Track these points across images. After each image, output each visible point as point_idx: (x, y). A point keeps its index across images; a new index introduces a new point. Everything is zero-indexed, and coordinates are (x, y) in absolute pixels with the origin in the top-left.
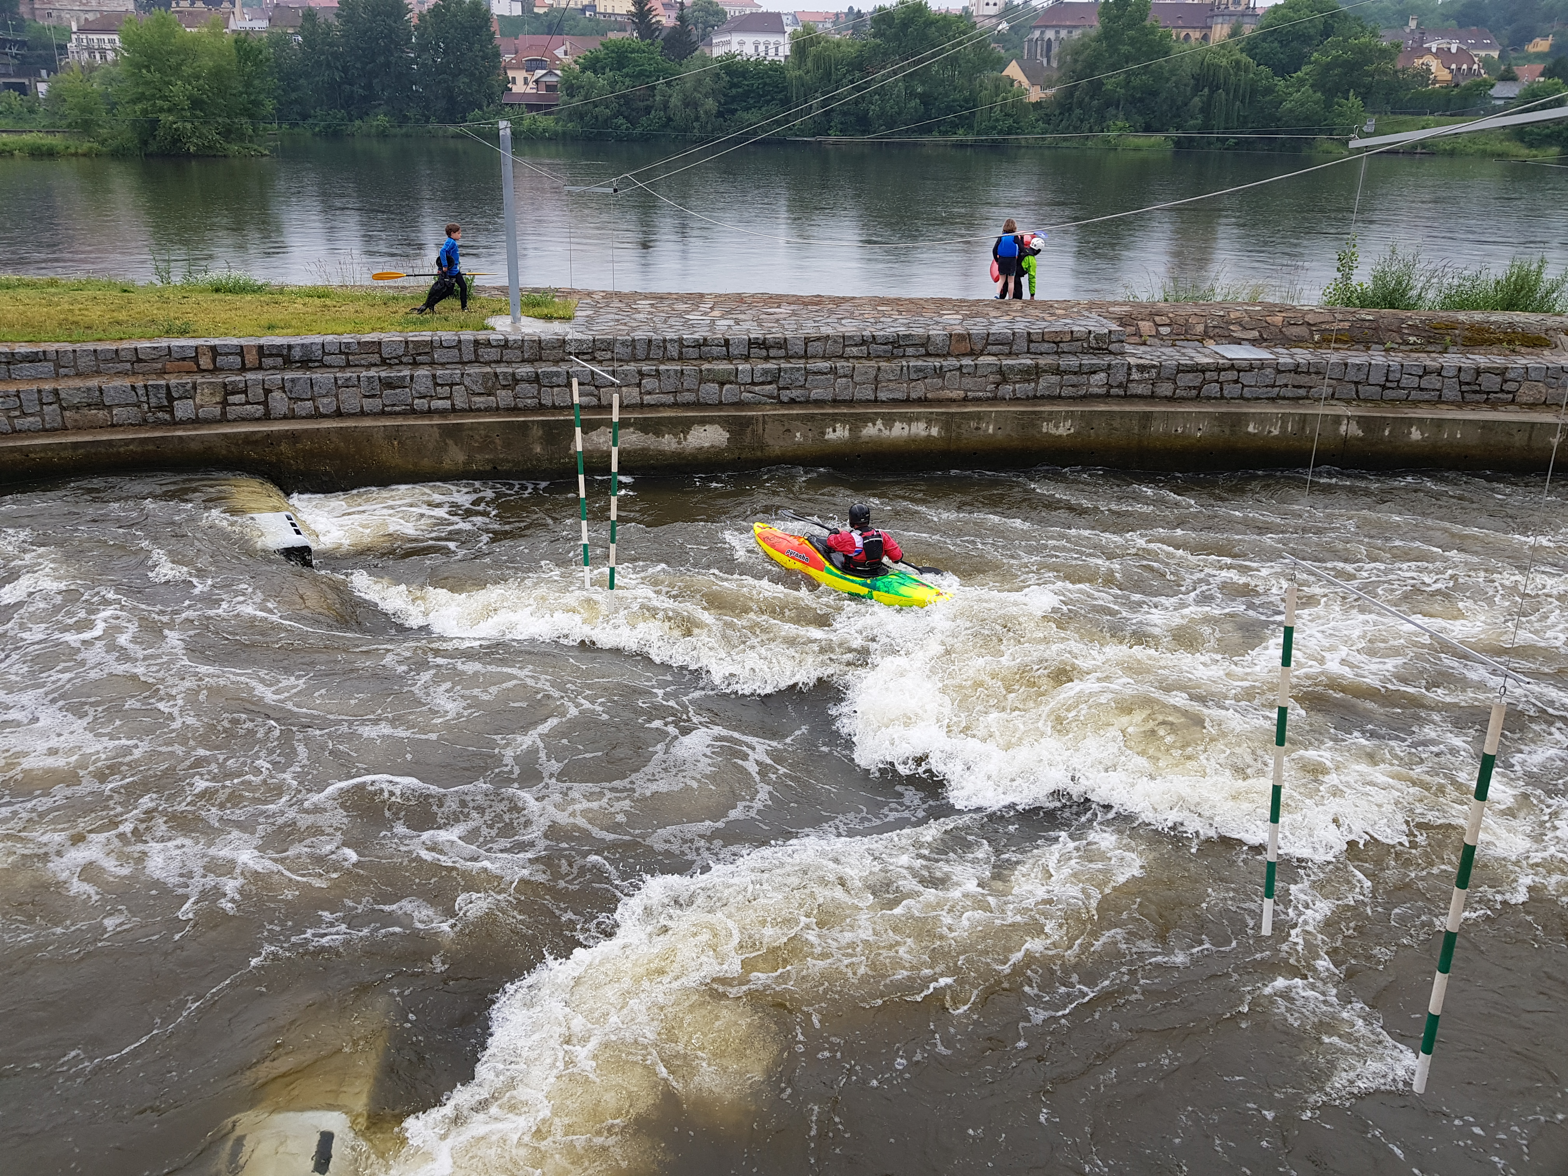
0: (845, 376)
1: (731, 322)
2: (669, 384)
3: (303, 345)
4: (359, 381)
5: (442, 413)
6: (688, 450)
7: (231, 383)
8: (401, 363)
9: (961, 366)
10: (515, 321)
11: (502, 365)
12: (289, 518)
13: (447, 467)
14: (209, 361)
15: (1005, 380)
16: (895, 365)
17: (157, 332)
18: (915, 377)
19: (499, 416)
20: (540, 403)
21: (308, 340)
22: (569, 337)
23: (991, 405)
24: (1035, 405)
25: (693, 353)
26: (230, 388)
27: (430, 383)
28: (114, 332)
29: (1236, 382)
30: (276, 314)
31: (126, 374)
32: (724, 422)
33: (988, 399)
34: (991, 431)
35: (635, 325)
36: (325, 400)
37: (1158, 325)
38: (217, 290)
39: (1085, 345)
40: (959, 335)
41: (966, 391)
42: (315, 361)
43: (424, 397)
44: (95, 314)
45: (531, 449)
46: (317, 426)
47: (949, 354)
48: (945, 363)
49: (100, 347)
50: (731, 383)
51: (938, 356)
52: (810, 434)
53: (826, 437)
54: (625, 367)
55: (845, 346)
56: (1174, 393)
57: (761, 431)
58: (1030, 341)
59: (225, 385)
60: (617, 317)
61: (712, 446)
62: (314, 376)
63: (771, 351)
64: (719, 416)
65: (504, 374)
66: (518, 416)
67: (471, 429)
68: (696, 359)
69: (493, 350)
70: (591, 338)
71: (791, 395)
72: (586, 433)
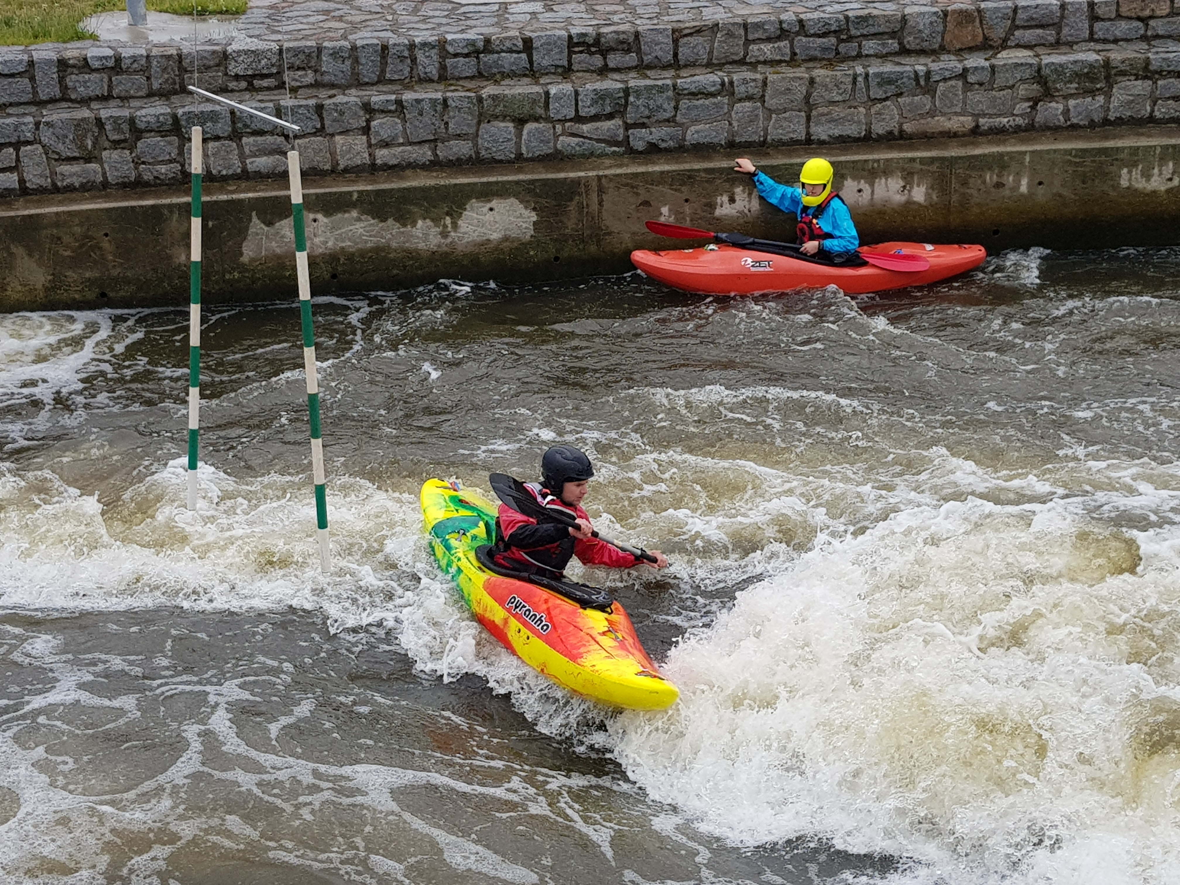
0: (749, 98)
1: (537, 7)
2: (422, 127)
6: (459, 248)
9: (965, 70)
10: (137, 20)
11: (112, 103)
15: (1048, 94)
16: (841, 73)
18: (880, 94)
20: (183, 172)
22: (234, 47)
23: (1023, 141)
24: (1106, 138)
25: (465, 66)
32: (525, 192)
33: (1017, 129)
34: (1024, 188)
35: (358, 19)
40: (961, 12)
41: (976, 116)
45: (171, 258)
47: (943, 49)
48: (934, 66)
50: (537, 119)
51: (922, 52)
52: (685, 208)
54: (340, 99)
55: (748, 42)
57: (595, 207)
58: (1094, 18)
61: (506, 239)
63: (611, 57)
64: (517, 183)
65: (116, 120)
66: (142, 197)
67: (57, 225)
68: (472, 78)
69: (95, 76)
70: (275, 47)
71: (650, 138)
72: (269, 224)
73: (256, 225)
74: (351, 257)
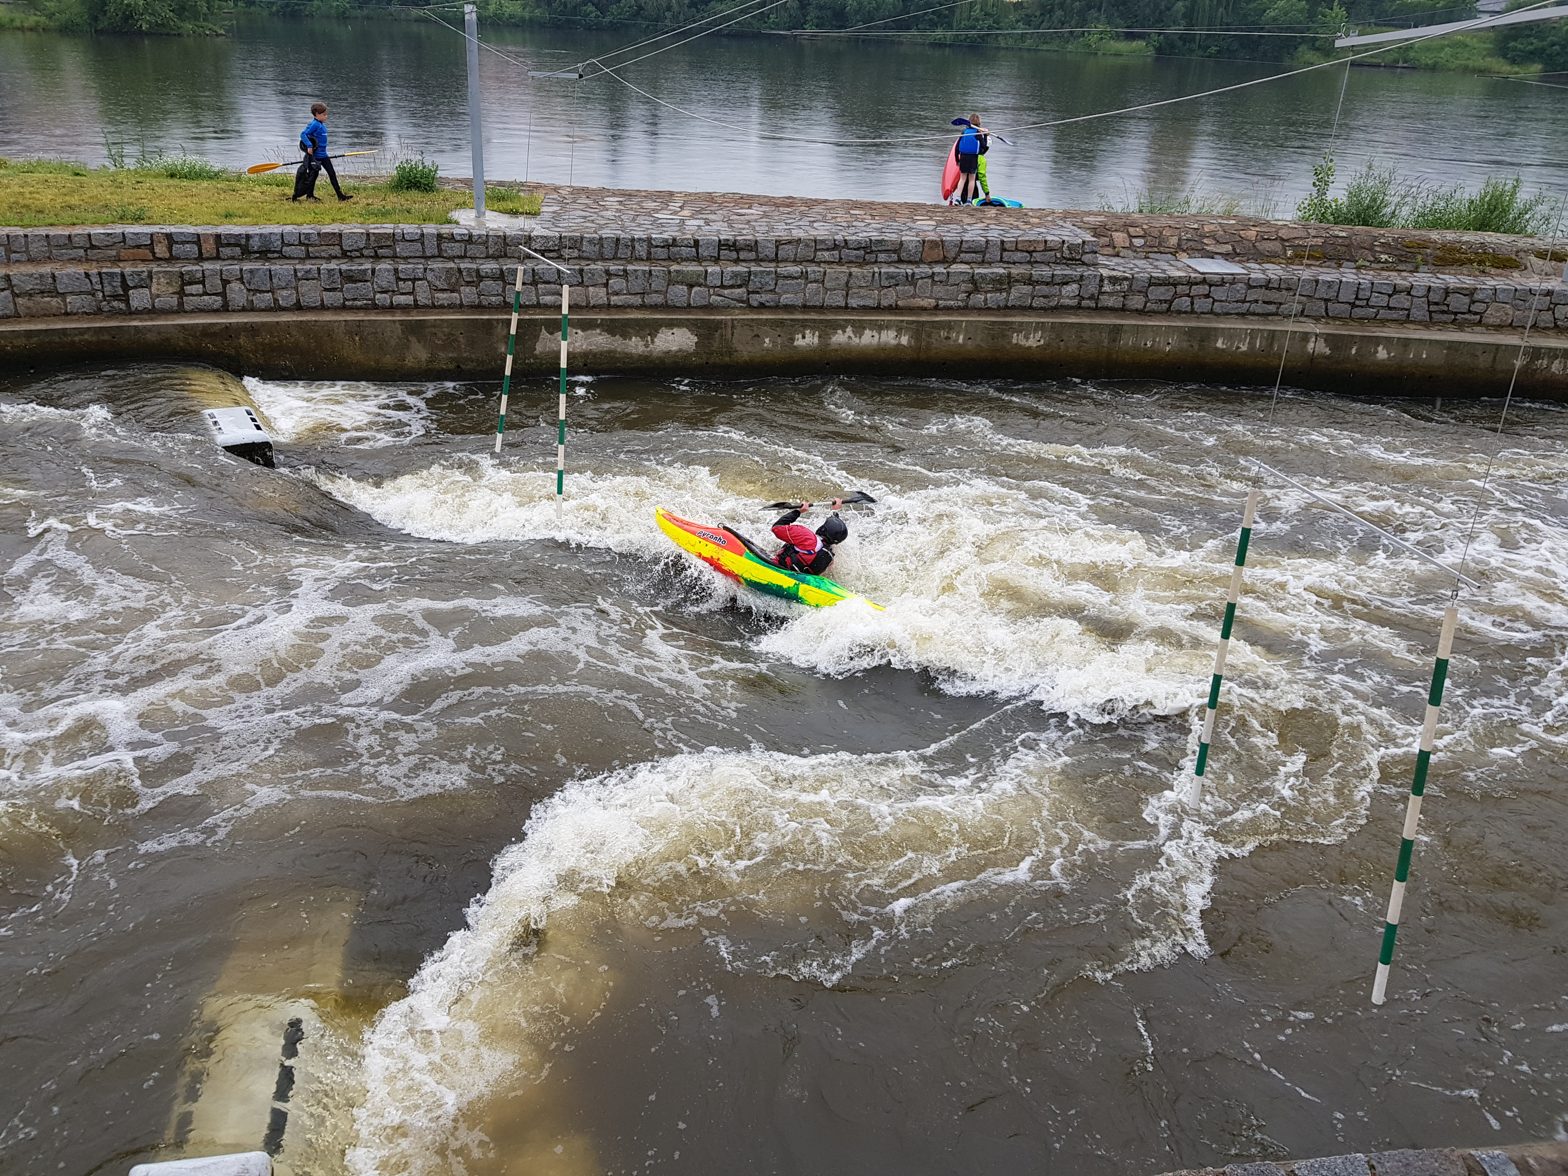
0: (816, 281)
1: (701, 222)
2: (637, 285)
3: (261, 235)
4: (319, 273)
5: (405, 308)
6: (655, 354)
7: (188, 272)
8: (362, 256)
9: (933, 273)
10: (480, 214)
11: (466, 260)
12: (249, 413)
13: (410, 364)
14: (164, 248)
15: (977, 290)
16: (867, 270)
17: (110, 218)
18: (887, 284)
19: (463, 313)
20: (504, 301)
21: (266, 230)
22: (535, 233)
23: (962, 315)
24: (1005, 316)
25: (661, 253)
26: (187, 277)
27: (392, 278)
28: (66, 216)
29: (1207, 296)
30: (234, 204)
31: (78, 260)
32: (692, 325)
33: (959, 308)
34: (961, 341)
35: (603, 222)
36: (285, 293)
37: (1131, 237)
38: (172, 176)
39: (1058, 255)
40: (932, 241)
41: (937, 299)
42: (274, 252)
43: (386, 292)
44: (46, 197)
45: (496, 349)
46: (276, 320)
47: (922, 261)
48: (917, 270)
49: (52, 232)
50: (700, 285)
51: (910, 262)
52: (779, 340)
53: (796, 343)
54: (592, 266)
55: (816, 250)
56: (1145, 306)
57: (729, 336)
58: (1004, 250)
59: (182, 275)
60: (584, 214)
61: (680, 350)
62: (273, 268)
63: (741, 253)
64: (688, 320)
65: (469, 269)
66: (482, 314)
67: (434, 326)
68: (664, 260)
69: (457, 244)
70: (557, 235)
71: (761, 300)
72: (551, 333)
73: (544, 333)
74: (595, 355)
